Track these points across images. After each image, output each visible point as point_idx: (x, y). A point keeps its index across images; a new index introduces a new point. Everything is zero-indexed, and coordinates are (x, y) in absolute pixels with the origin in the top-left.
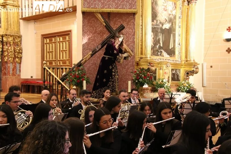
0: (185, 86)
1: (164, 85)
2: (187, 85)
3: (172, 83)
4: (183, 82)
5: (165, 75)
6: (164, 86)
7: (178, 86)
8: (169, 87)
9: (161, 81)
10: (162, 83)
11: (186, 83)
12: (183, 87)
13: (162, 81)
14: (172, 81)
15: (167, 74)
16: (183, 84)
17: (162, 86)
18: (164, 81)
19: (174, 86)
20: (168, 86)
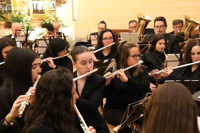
0: (51, 20)
1: (23, 18)
2: (53, 19)
3: (33, 16)
4: (49, 15)
5: (24, 5)
6: (22, 20)
7: (42, 20)
8: (30, 21)
9: (17, 13)
10: (19, 16)
11: (52, 16)
12: (48, 21)
13: (20, 14)
14: (33, 13)
15: (26, 4)
16: (48, 18)
17: (19, 20)
18: (22, 13)
19: (36, 20)
20: (28, 20)
